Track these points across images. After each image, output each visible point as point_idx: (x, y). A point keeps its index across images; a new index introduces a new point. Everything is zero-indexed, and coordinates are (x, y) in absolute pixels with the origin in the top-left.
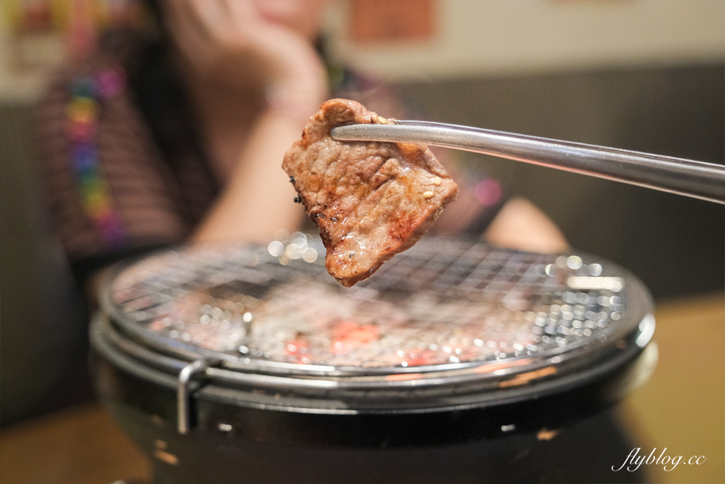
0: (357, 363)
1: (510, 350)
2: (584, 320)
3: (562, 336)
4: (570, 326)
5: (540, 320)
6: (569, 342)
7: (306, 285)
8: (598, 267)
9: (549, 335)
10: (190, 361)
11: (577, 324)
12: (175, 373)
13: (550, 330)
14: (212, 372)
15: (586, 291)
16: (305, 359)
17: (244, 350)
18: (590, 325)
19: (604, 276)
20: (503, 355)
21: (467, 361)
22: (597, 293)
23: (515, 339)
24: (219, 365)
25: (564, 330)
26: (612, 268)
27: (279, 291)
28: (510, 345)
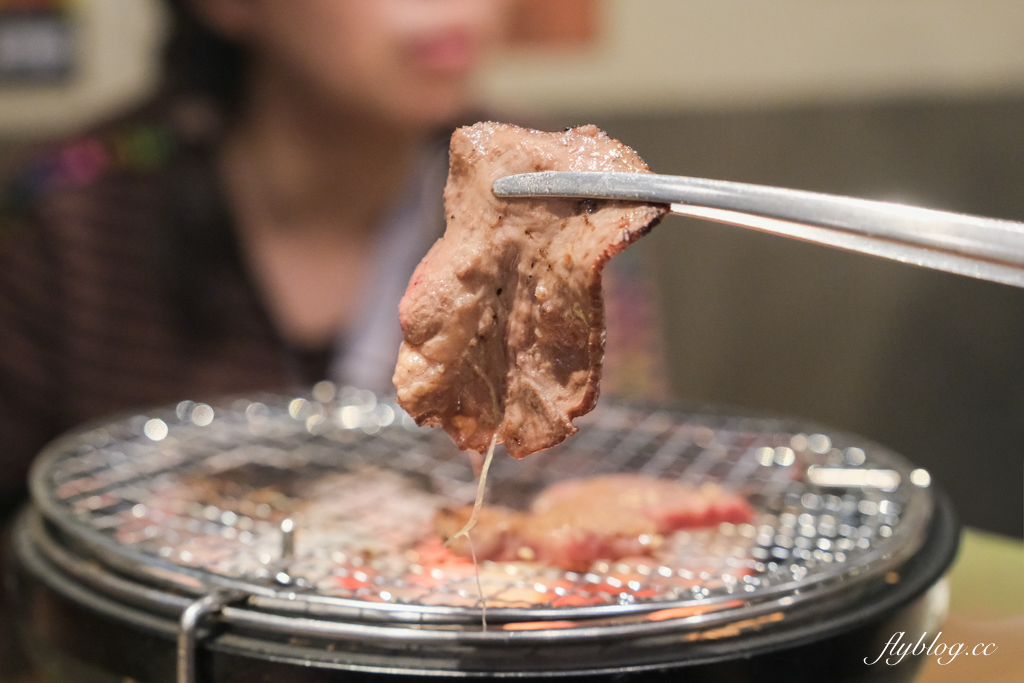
0: (471, 603)
1: (715, 584)
2: (836, 538)
3: (800, 562)
4: (814, 548)
5: (765, 538)
6: (810, 572)
7: (371, 479)
8: (858, 454)
9: (779, 561)
10: (194, 596)
11: (825, 544)
12: (175, 615)
13: (780, 553)
14: (230, 613)
15: (839, 492)
16: (385, 595)
17: (283, 578)
18: (845, 544)
19: (868, 468)
20: (706, 592)
21: (648, 600)
22: (859, 494)
23: (726, 568)
24: (243, 602)
25: (803, 554)
26: (882, 456)
27: (325, 487)
28: (716, 577)
